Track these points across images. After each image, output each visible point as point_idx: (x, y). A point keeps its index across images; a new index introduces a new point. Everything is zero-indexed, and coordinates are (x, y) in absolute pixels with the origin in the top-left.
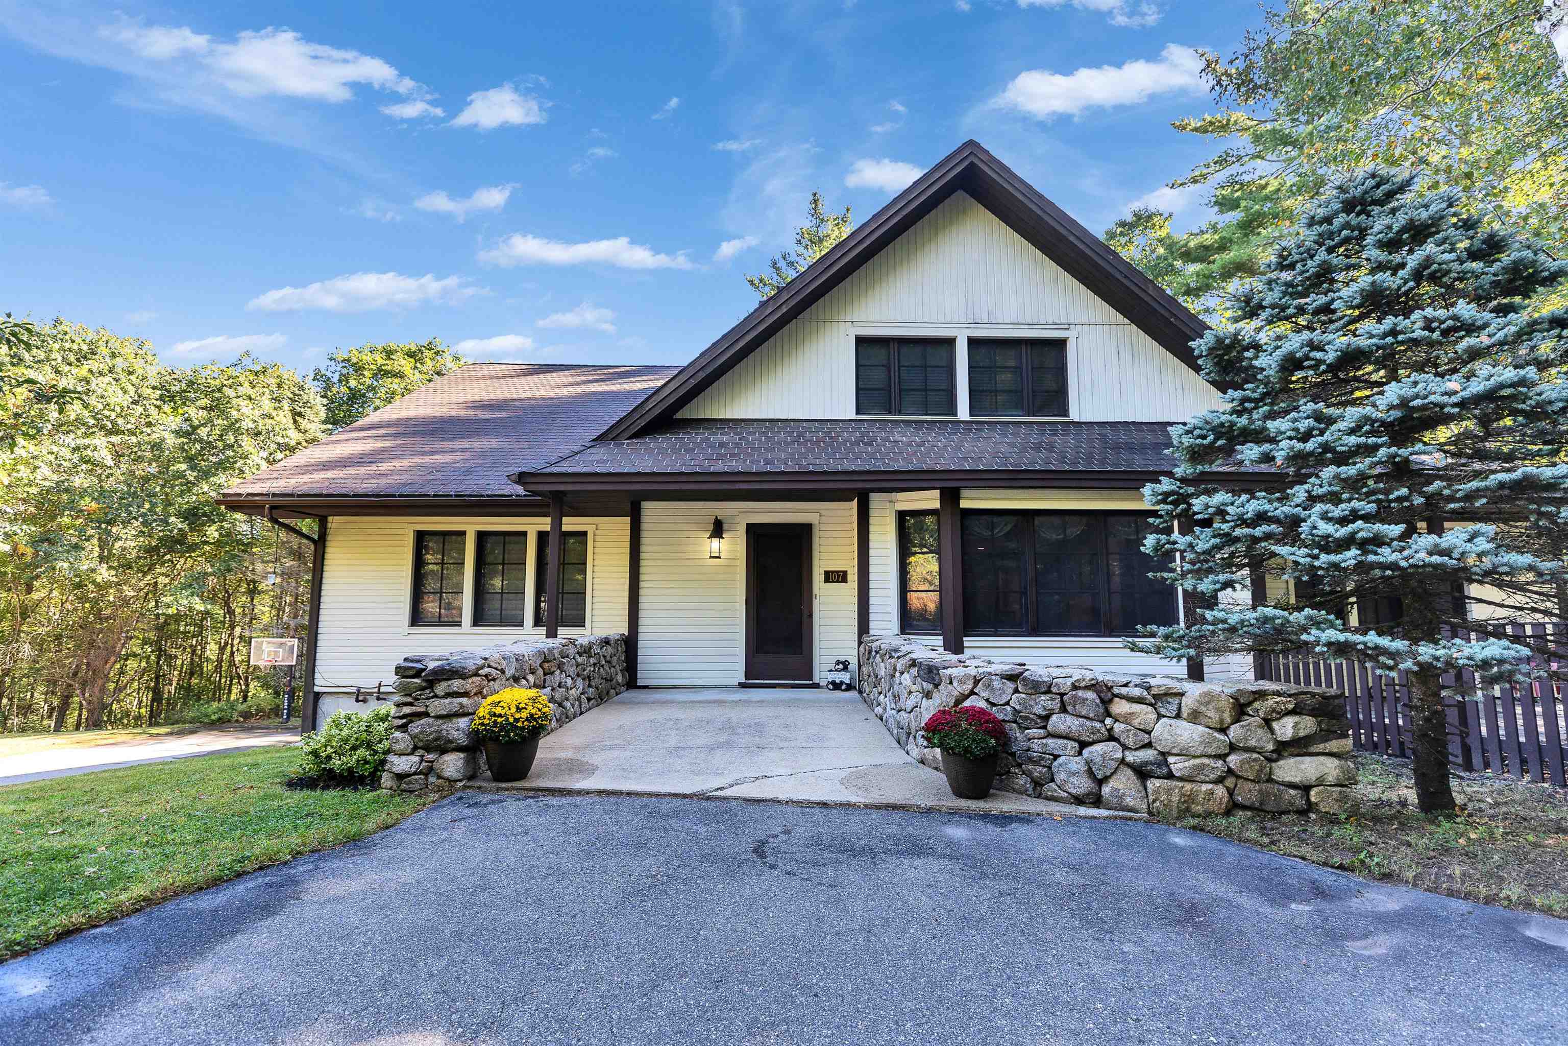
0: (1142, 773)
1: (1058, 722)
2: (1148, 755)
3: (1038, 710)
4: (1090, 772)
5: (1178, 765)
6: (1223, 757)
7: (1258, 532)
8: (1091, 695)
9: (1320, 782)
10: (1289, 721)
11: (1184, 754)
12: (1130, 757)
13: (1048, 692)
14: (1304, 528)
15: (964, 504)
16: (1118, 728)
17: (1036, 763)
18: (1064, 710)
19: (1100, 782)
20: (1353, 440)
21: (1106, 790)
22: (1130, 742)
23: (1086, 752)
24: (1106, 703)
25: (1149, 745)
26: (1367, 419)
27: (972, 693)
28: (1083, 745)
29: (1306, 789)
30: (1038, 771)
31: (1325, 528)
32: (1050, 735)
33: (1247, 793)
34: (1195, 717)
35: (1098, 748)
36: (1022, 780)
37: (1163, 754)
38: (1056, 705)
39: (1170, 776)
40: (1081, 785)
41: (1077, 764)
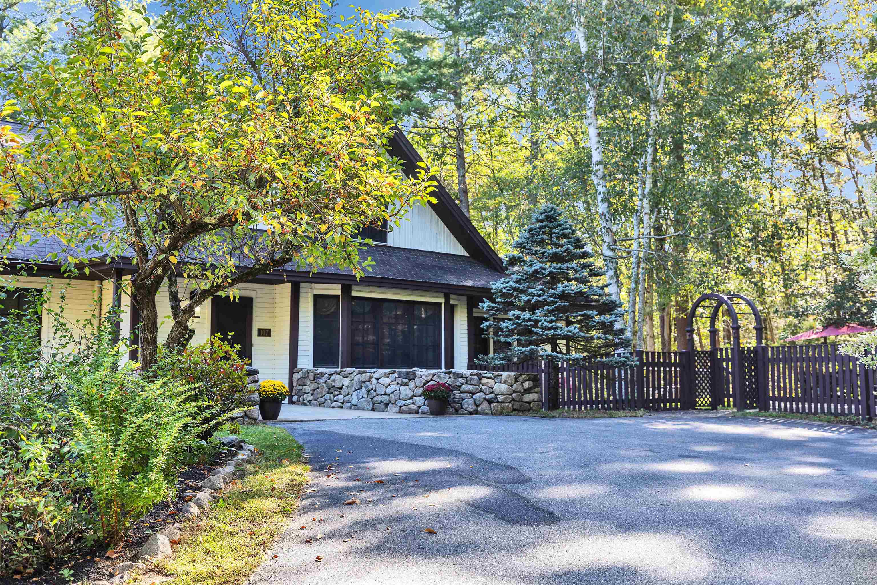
0: (490, 402)
1: (465, 387)
2: (492, 395)
3: (458, 384)
4: (475, 404)
5: (500, 398)
6: (511, 395)
7: (529, 324)
8: (476, 377)
9: (533, 401)
10: (527, 383)
11: (502, 394)
12: (487, 397)
13: (462, 377)
14: (540, 323)
15: (354, 294)
16: (484, 388)
17: (457, 403)
18: (467, 383)
19: (477, 406)
20: (552, 299)
21: (479, 409)
22: (487, 392)
23: (474, 397)
24: (480, 379)
25: (492, 393)
26: (554, 294)
27: (431, 380)
28: (473, 394)
29: (529, 403)
30: (457, 406)
31: (546, 324)
32: (461, 392)
33: (517, 405)
34: (505, 382)
35: (478, 395)
36: (451, 410)
37: (496, 395)
38: (464, 381)
39: (498, 402)
40: (472, 408)
41: (471, 401)
